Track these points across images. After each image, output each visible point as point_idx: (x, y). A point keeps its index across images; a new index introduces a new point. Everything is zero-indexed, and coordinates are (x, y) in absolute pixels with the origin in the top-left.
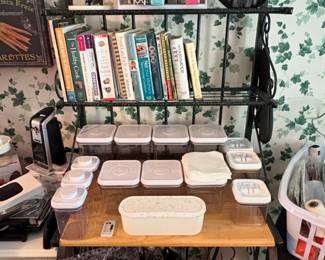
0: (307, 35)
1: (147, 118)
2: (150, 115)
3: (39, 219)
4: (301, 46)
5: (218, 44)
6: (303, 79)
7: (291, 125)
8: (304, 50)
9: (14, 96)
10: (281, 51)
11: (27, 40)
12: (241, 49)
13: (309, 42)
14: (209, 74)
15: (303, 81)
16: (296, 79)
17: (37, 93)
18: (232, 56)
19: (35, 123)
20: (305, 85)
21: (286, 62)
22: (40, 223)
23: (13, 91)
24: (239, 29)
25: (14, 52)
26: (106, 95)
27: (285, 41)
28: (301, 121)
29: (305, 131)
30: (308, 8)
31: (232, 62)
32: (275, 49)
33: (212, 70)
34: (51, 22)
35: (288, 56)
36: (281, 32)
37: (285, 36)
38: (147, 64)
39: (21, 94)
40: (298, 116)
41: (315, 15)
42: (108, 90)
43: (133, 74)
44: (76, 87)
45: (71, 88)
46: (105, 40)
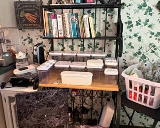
0: (139, 18)
1: (77, 50)
2: (78, 48)
3: (33, 79)
4: (137, 22)
5: (104, 21)
6: (139, 35)
7: (135, 55)
8: (138, 24)
9: (29, 40)
10: (129, 24)
11: (35, 19)
12: (113, 23)
13: (140, 21)
14: (101, 33)
15: (139, 36)
16: (135, 35)
17: (37, 39)
18: (109, 26)
19: (35, 48)
20: (140, 38)
21: (131, 28)
22: (33, 81)
23: (29, 38)
24: (112, 15)
25: (31, 23)
26: (60, 36)
27: (130, 20)
28: (139, 53)
29: (142, 57)
30: (138, 7)
31: (109, 28)
32: (126, 23)
33: (102, 31)
34: (43, 9)
35: (132, 26)
36: (128, 16)
37: (130, 18)
38: (75, 24)
39: (32, 39)
40: (138, 51)
41: (141, 10)
42: (61, 34)
43: (70, 28)
44: (50, 32)
45: (48, 32)
46: (61, 16)
